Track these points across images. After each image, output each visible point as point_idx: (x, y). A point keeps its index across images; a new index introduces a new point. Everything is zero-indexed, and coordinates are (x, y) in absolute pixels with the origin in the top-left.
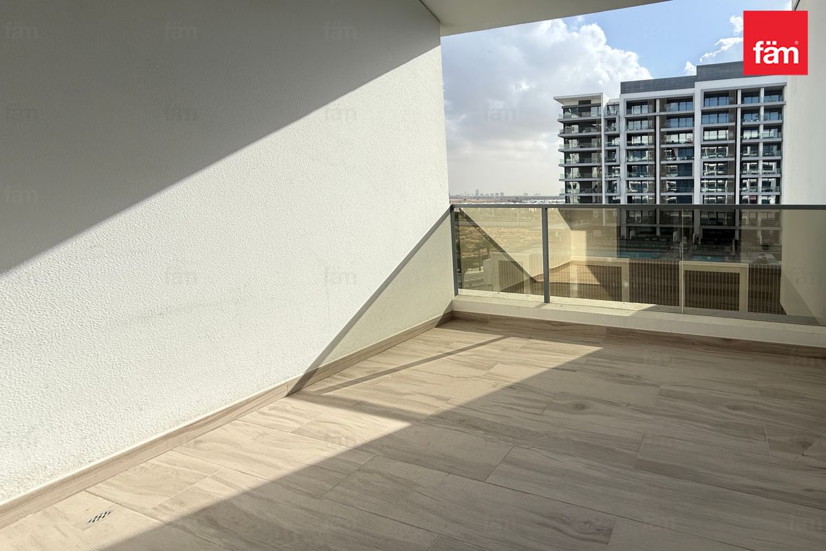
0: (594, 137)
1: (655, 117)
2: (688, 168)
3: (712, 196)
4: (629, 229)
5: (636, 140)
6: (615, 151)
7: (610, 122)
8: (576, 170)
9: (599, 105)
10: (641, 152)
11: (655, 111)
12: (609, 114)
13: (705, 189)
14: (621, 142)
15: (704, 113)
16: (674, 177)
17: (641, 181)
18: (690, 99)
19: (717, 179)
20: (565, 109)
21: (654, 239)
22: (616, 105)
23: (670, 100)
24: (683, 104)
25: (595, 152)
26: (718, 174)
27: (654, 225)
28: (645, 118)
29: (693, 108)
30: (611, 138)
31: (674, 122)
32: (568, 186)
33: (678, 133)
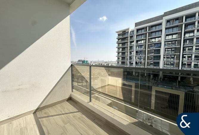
1: (146, 33)
2: (159, 51)
3: (168, 62)
4: (136, 73)
6: (132, 46)
7: (131, 37)
9: (128, 32)
10: (141, 46)
12: (131, 34)
14: (134, 43)
15: (166, 29)
16: (153, 54)
18: (161, 24)
19: (171, 55)
20: (119, 35)
21: (144, 77)
22: (133, 31)
23: (152, 26)
24: (158, 27)
27: (144, 72)
28: (143, 34)
30: (131, 42)
32: (118, 58)
33: (155, 38)
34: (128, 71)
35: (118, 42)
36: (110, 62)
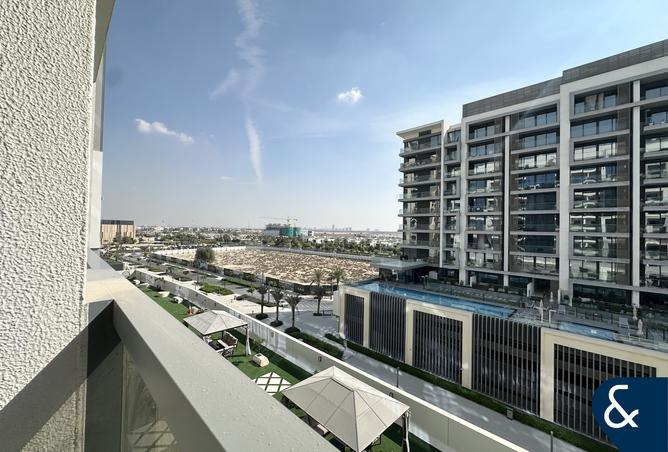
0: (433, 169)
1: (504, 138)
2: (551, 199)
4: (469, 274)
6: (455, 182)
7: (451, 150)
8: (414, 205)
9: (440, 134)
11: (504, 131)
12: (449, 142)
13: (576, 228)
14: (462, 172)
15: (574, 123)
17: (485, 216)
18: (552, 109)
21: (500, 290)
22: (456, 132)
24: (541, 118)
25: (434, 184)
26: (598, 206)
27: (501, 272)
29: (557, 119)
30: (451, 168)
33: (535, 154)
34: (441, 266)
36: (374, 233)
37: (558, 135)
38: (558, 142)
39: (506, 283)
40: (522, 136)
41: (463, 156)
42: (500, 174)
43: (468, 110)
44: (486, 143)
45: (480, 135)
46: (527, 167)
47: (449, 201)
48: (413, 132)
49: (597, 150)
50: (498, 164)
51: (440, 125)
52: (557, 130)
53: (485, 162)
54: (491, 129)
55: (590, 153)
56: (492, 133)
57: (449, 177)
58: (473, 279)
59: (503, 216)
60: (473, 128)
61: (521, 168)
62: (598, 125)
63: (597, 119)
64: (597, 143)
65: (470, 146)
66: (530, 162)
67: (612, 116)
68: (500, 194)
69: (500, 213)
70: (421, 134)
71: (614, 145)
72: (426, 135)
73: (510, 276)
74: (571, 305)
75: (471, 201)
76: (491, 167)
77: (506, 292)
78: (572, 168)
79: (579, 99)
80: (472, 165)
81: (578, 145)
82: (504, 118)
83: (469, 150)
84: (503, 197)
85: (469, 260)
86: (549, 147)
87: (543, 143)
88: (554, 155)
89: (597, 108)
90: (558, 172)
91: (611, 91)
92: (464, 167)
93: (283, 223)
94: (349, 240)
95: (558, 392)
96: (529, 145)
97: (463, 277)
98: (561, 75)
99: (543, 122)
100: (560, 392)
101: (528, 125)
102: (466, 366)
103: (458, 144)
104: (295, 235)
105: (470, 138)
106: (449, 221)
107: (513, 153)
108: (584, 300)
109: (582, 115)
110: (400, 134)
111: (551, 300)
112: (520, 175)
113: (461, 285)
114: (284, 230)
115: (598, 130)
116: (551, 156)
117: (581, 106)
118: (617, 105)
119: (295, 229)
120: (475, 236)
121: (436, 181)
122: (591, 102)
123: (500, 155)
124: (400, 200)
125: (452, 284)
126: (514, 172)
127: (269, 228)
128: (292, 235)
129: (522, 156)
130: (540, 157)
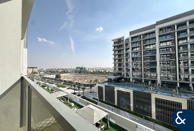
0: (122, 50)
1: (141, 41)
2: (154, 57)
3: (165, 68)
4: (133, 79)
5: (135, 50)
6: (128, 53)
7: (127, 44)
8: (117, 60)
9: (123, 40)
10: (137, 53)
11: (141, 39)
13: (161, 65)
14: (130, 50)
15: (160, 36)
16: (148, 61)
17: (137, 63)
18: (154, 32)
19: (167, 61)
20: (115, 43)
21: (142, 83)
22: (128, 39)
23: (146, 34)
24: (151, 35)
25: (122, 54)
26: (167, 59)
27: (142, 78)
28: (138, 42)
29: (155, 35)
30: (127, 49)
31: (148, 42)
32: (115, 65)
33: (150, 45)
34: (125, 77)
35: (114, 49)
36: (107, 68)
37: (156, 40)
38: (156, 41)
39: (143, 81)
40: (146, 40)
41: (130, 46)
42: (140, 51)
43: (131, 33)
44: (136, 42)
45: (135, 40)
46: (148, 49)
47: (127, 59)
48: (116, 40)
49: (166, 43)
50: (140, 48)
51: (123, 37)
52: (155, 38)
53: (136, 47)
54: (137, 38)
55: (164, 44)
56: (138, 39)
57: (126, 52)
58: (134, 81)
59: (142, 62)
60: (132, 38)
61: (146, 49)
62: (166, 37)
63: (166, 35)
64: (166, 42)
65: (132, 43)
66: (148, 47)
67: (170, 34)
68: (141, 56)
69: (141, 62)
70: (118, 40)
71: (171, 42)
72: (120, 40)
73: (144, 79)
74: (160, 87)
75: (133, 59)
76: (138, 49)
77: (143, 84)
78: (160, 49)
79: (161, 29)
80: (133, 48)
81: (161, 42)
82: (141, 35)
83: (132, 44)
84: (141, 57)
85: (133, 75)
86: (153, 43)
87: (152, 42)
88: (155, 45)
89: (166, 32)
90: (156, 50)
91: (169, 27)
92: (130, 49)
93: (81, 66)
94: (100, 71)
95: (156, 111)
96: (148, 43)
97: (131, 80)
98: (156, 23)
99: (151, 36)
100: (157, 111)
101: (148, 37)
102: (132, 105)
103: (128, 43)
104: (85, 70)
105: (132, 41)
106: (127, 65)
107: (143, 45)
108: (164, 85)
109: (162, 34)
110: (113, 40)
111: (155, 86)
112: (146, 51)
113: (131, 82)
114: (81, 68)
115: (166, 38)
116: (154, 46)
117: (161, 31)
118: (171, 31)
119: (85, 68)
120: (134, 68)
121: (123, 53)
122: (164, 30)
123: (140, 45)
124: (113, 59)
125: (129, 82)
126: (144, 50)
127: (77, 68)
128: (84, 70)
129: (146, 46)
130: (151, 46)
